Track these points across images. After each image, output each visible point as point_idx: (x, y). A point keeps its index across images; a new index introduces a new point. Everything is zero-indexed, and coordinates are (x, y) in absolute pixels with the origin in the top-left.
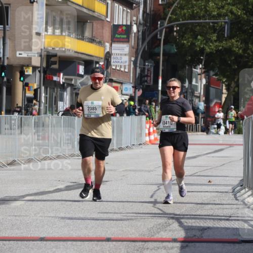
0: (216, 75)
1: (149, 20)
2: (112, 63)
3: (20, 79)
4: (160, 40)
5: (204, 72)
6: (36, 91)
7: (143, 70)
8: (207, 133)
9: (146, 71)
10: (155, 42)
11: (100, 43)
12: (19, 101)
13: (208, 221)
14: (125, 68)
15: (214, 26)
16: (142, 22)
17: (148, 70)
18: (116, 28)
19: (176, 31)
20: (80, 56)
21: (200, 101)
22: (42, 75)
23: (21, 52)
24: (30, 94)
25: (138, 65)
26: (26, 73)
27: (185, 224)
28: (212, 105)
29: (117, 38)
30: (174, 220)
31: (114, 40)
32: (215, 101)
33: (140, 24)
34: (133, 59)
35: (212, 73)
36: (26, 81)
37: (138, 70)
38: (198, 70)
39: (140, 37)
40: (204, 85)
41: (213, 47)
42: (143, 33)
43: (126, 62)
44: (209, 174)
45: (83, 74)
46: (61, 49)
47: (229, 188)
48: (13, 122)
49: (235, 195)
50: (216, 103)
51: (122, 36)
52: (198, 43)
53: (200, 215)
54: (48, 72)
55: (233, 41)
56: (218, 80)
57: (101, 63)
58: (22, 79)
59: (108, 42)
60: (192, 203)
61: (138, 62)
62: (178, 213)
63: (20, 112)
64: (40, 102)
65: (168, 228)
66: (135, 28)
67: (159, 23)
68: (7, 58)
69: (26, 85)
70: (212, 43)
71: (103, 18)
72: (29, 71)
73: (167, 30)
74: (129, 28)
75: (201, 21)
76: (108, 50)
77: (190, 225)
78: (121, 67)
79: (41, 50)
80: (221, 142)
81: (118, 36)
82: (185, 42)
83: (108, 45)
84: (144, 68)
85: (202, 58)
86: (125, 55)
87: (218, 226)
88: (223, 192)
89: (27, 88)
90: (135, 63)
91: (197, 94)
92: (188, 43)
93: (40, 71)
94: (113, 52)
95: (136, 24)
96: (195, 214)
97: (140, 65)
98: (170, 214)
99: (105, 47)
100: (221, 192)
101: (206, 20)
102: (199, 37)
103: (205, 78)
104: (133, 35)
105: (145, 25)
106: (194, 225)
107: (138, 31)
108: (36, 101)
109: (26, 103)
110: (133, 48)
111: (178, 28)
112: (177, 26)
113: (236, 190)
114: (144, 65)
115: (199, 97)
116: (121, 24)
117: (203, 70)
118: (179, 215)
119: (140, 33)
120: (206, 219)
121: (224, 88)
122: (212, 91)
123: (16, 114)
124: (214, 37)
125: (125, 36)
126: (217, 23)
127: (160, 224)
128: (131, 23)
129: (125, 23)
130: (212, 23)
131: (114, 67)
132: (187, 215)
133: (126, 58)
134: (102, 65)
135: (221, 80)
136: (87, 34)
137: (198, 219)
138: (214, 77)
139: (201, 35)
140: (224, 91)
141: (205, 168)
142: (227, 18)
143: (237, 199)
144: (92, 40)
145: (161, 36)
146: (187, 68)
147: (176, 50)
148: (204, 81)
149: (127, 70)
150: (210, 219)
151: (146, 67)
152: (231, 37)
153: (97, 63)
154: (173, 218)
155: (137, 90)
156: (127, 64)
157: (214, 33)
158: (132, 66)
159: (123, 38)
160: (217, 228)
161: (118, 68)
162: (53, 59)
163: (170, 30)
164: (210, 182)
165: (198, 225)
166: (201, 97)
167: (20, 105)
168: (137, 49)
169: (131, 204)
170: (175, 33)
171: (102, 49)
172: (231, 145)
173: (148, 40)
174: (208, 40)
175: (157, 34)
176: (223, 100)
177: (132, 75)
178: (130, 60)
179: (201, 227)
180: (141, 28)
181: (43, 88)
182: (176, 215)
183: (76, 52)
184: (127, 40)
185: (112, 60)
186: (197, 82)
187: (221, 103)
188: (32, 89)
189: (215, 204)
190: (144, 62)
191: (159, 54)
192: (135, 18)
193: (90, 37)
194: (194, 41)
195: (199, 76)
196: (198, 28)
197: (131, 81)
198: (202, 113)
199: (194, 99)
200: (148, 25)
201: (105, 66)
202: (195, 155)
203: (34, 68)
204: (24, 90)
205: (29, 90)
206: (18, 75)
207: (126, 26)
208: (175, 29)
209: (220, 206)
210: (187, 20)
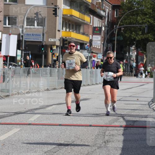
0: (141, 50)
1: (110, 25)
2: (93, 45)
3: (50, 51)
4: (115, 34)
5: (136, 49)
6: (58, 57)
7: (107, 48)
8: (137, 77)
9: (109, 48)
10: (113, 35)
11: (87, 35)
12: (50, 61)
13: (137, 118)
14: (99, 47)
15: (140, 28)
16: (107, 25)
17: (110, 48)
18: (95, 28)
19: (122, 30)
20: (78, 41)
21: (133, 62)
22: (61, 49)
23: (51, 39)
24: (55, 58)
25: (105, 45)
26: (53, 49)
27: (126, 119)
28: (139, 64)
29: (95, 33)
30: (121, 117)
31: (94, 34)
32: (141, 62)
33: (106, 26)
34: (103, 42)
35: (139, 49)
36: (53, 52)
37: (105, 48)
38: (133, 48)
39: (106, 32)
40: (136, 55)
41: (140, 38)
42: (107, 31)
43: (99, 44)
44: (138, 96)
45: (79, 49)
46: (69, 38)
47: (147, 103)
48: (47, 71)
49: (149, 106)
50: (141, 64)
51: (98, 32)
52: (133, 36)
53: (133, 115)
54: (63, 48)
55: (149, 35)
56: (142, 53)
57: (88, 44)
58: (51, 51)
59: (91, 35)
60: (129, 109)
61: (105, 44)
62: (123, 114)
63: (50, 67)
64: (59, 62)
65: (118, 121)
66: (103, 29)
67: (115, 26)
68: (45, 42)
69: (53, 54)
70: (140, 36)
71: (89, 24)
72: (55, 48)
73: (119, 29)
74: (101, 28)
75: (135, 25)
76: (91, 38)
77: (128, 119)
78: (97, 46)
79: (60, 38)
80: (143, 81)
81: (96, 32)
82: (127, 35)
83: (91, 36)
84: (108, 47)
85: (134, 42)
86: (99, 41)
87: (141, 120)
88: (144, 104)
89: (54, 55)
90: (103, 44)
91: (132, 59)
92: (128, 35)
93: (59, 48)
94: (93, 39)
95: (104, 26)
96: (131, 114)
97: (106, 45)
98: (119, 114)
99: (89, 37)
100: (143, 104)
101: (136, 25)
102: (133, 33)
103: (136, 51)
104: (103, 32)
105: (108, 27)
106: (130, 119)
107: (105, 30)
108: (58, 61)
109: (53, 62)
110: (103, 37)
111: (123, 29)
112: (123, 27)
113: (150, 104)
114: (108, 45)
115: (133, 61)
116: (97, 26)
117: (135, 48)
118: (123, 115)
119: (106, 31)
120: (136, 117)
121: (145, 56)
122: (139, 58)
123: (49, 67)
124: (140, 33)
125: (99, 32)
126: (141, 26)
127: (114, 119)
128: (102, 26)
129: (99, 26)
130: (139, 26)
131: (94, 46)
132: (127, 115)
133: (99, 42)
134: (88, 45)
135: (143, 53)
136: (81, 31)
137: (132, 116)
138: (140, 51)
139: (134, 32)
140: (145, 58)
141: (136, 93)
142: (146, 24)
143: (150, 108)
144: (83, 34)
145: (115, 32)
146: (128, 47)
147: (122, 39)
148: (135, 53)
149: (99, 48)
150: (137, 117)
151: (109, 46)
152: (148, 33)
153: (86, 44)
154: (120, 116)
155: (104, 57)
156: (100, 45)
157: (140, 31)
158: (102, 46)
159: (98, 33)
160: (141, 121)
161: (96, 47)
162: (66, 42)
163: (120, 29)
164: (138, 99)
165: (132, 119)
166: (134, 60)
167: (50, 63)
168: (105, 38)
169: (101, 109)
170: (122, 31)
171: (88, 38)
172: (148, 83)
173: (109, 34)
174: (137, 34)
175: (114, 31)
176: (144, 62)
177: (102, 50)
178: (101, 43)
179: (133, 120)
180: (106, 28)
181: (61, 56)
182: (122, 115)
183: (76, 39)
184: (100, 34)
185: (93, 43)
186: (132, 53)
187: (143, 63)
188: (56, 56)
189: (140, 110)
190: (108, 44)
191: (115, 41)
192: (103, 24)
193: (83, 32)
194: (131, 35)
195: (133, 51)
196: (133, 29)
197: (102, 53)
198: (134, 68)
199: (131, 61)
200: (110, 27)
201: (89, 46)
202: (131, 87)
203: (57, 46)
204: (52, 56)
205: (54, 56)
206: (50, 49)
207: (99, 27)
208: (122, 29)
209: (142, 111)
210: (128, 25)
